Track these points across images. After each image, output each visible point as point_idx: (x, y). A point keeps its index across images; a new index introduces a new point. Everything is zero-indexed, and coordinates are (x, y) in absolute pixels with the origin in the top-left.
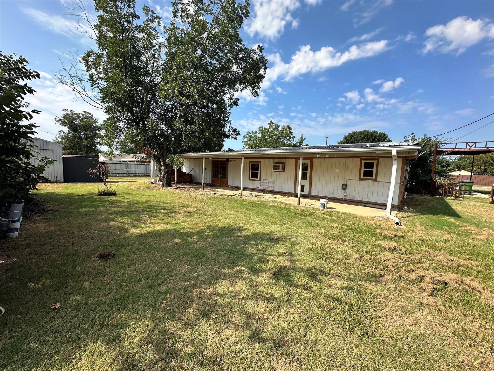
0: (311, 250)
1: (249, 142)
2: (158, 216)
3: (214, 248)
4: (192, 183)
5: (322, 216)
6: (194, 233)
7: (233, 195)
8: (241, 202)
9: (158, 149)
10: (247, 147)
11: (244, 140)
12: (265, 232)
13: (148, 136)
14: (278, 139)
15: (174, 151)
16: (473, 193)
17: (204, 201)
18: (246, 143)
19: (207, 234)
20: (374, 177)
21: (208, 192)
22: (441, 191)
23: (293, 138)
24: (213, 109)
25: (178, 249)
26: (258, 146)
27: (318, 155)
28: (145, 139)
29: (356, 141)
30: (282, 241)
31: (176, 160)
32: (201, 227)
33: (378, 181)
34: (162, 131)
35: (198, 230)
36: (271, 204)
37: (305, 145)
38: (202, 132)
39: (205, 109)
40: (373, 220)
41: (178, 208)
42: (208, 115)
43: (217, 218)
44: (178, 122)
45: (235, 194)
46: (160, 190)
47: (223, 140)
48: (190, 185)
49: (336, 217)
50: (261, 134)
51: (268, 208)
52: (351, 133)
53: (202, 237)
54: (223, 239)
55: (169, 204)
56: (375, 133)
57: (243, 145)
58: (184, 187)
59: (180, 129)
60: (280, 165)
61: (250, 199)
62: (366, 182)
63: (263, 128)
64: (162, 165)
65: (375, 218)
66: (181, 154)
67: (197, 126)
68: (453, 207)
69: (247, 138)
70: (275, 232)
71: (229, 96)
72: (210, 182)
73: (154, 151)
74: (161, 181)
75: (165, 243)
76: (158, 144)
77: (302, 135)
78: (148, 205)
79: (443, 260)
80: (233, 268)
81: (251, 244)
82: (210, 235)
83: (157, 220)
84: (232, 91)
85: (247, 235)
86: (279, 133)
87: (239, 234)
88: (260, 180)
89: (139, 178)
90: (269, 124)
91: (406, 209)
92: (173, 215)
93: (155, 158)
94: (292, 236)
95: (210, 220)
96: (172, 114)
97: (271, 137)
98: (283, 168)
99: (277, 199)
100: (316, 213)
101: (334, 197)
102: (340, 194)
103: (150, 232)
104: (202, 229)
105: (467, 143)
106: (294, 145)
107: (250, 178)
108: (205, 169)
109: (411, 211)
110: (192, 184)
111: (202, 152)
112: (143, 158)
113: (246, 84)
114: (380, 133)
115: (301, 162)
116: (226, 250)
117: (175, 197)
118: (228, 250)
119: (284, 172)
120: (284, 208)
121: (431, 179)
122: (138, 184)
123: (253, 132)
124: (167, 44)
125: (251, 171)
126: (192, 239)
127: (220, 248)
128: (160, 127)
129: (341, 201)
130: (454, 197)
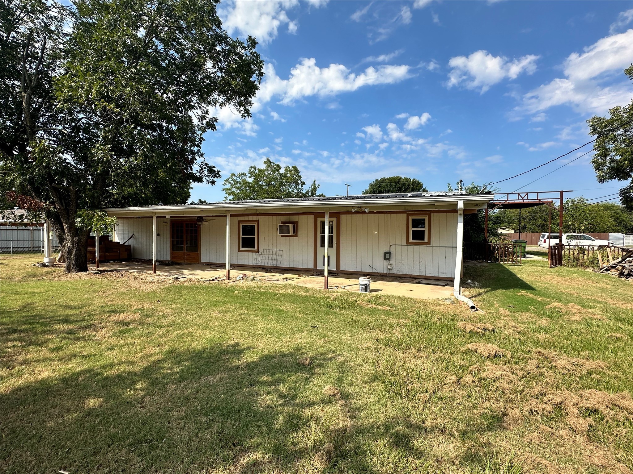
0: (374, 378)
1: (233, 190)
2: (48, 340)
3: (185, 409)
4: (133, 261)
5: (369, 306)
6: (135, 374)
7: (213, 280)
8: (229, 291)
9: (56, 200)
10: (231, 197)
11: (226, 187)
12: (285, 350)
13: (32, 174)
14: (280, 186)
15: (92, 203)
16: (527, 256)
17: (156, 296)
18: (228, 192)
19: (167, 374)
20: (426, 240)
21: (163, 277)
22: (496, 254)
23: (302, 185)
24: (169, 131)
25: (92, 429)
26: (249, 196)
27: (354, 209)
28: (25, 180)
29: (385, 190)
30: (321, 365)
31: (97, 220)
32: (151, 355)
33: (431, 245)
34: (66, 166)
35: (145, 365)
36: (282, 292)
37: (320, 196)
38: (151, 170)
39: (154, 130)
40: (440, 305)
41: (99, 317)
42: (160, 140)
43: (186, 331)
44: (101, 150)
45: (216, 278)
46: (62, 278)
47: (188, 186)
48: (128, 265)
49: (388, 305)
50: (253, 178)
51: (279, 300)
52: (379, 179)
53: (154, 383)
54: (202, 380)
55: (79, 308)
56: (407, 180)
57: (224, 194)
58: (115, 270)
59: (106, 163)
60: (291, 226)
61: (243, 285)
62: (416, 248)
63: (255, 169)
64: (66, 230)
65: (440, 302)
66: (106, 210)
67: (141, 158)
68: (519, 276)
69: (230, 183)
70: (303, 349)
71: (200, 113)
72: (167, 257)
73: (48, 203)
74: (64, 261)
75: (60, 415)
76: (56, 190)
77: (315, 181)
78: (24, 317)
79: (567, 367)
80: (235, 459)
81: (264, 383)
82: (172, 374)
83: (44, 353)
84: (205, 106)
85: (252, 362)
86: (281, 177)
87: (235, 362)
88: (257, 251)
89: (15, 256)
90: (265, 162)
91: (470, 283)
92: (87, 333)
93: (48, 217)
94: (334, 352)
95: (172, 336)
96: (87, 136)
97: (268, 183)
98: (295, 230)
99: (290, 282)
100: (358, 302)
101: (374, 271)
102: (382, 267)
103: (20, 389)
104: (154, 362)
105: (519, 194)
106: (304, 196)
107: (241, 249)
108: (158, 235)
109: (476, 285)
110: (131, 263)
111: (152, 204)
112: (21, 217)
113: (229, 95)
114: (413, 180)
115: (327, 220)
116: (213, 410)
117: (94, 291)
118: (218, 409)
119: (296, 236)
120: (306, 296)
121: (485, 240)
122: (8, 268)
123: (240, 175)
124: (76, 11)
125: (241, 236)
126: (132, 392)
127: (199, 407)
128: (61, 158)
129: (385, 278)
130: (511, 261)
